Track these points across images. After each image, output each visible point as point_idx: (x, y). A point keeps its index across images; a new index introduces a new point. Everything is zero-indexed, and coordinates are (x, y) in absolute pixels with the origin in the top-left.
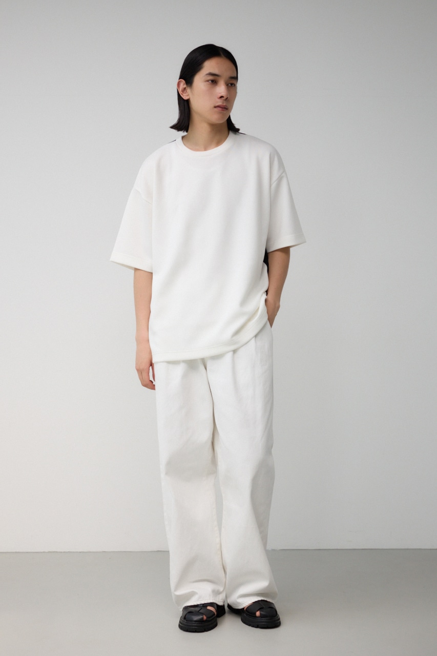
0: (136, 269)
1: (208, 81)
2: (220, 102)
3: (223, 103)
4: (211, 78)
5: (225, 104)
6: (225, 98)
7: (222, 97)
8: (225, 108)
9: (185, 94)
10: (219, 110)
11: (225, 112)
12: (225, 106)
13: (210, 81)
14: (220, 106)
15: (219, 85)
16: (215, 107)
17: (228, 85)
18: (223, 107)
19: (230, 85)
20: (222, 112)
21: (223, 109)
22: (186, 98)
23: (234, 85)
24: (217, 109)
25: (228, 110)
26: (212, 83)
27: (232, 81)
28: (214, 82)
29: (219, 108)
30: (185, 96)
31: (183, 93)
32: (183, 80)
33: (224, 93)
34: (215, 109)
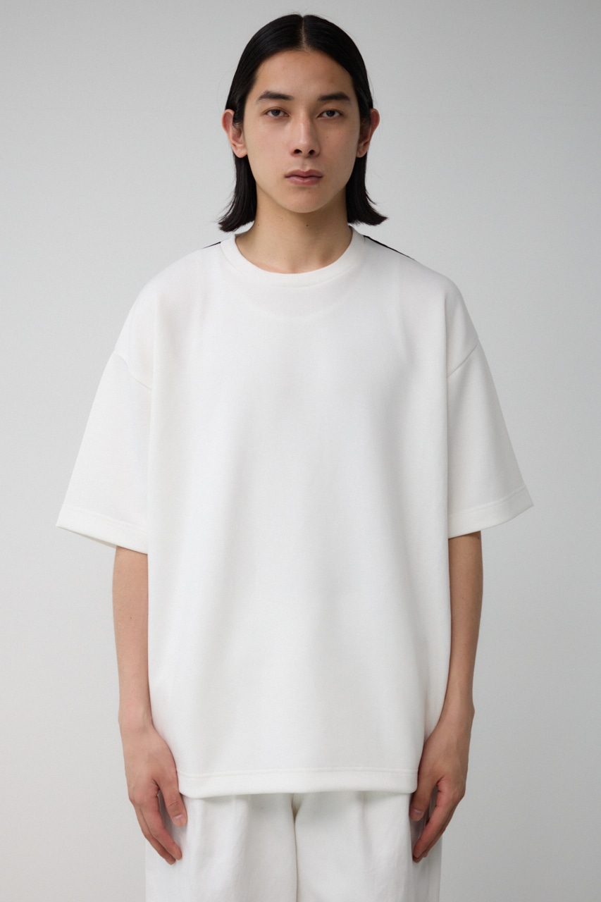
0: (119, 548)
1: (266, 113)
2: (296, 164)
3: (303, 165)
4: (273, 104)
5: (307, 168)
6: (305, 151)
7: (297, 152)
8: (312, 177)
9: (239, 145)
10: (296, 183)
11: (315, 186)
12: (310, 171)
13: (270, 114)
14: (297, 174)
15: (293, 120)
16: (287, 177)
17: (321, 115)
18: (305, 175)
19: (325, 115)
20: (306, 186)
21: (307, 181)
22: (241, 154)
23: (341, 114)
24: (292, 182)
25: (324, 178)
26: (277, 117)
27: (331, 106)
28: (281, 114)
29: (295, 179)
30: (239, 150)
31: (237, 141)
32: (231, 112)
33: (302, 141)
34: (287, 181)
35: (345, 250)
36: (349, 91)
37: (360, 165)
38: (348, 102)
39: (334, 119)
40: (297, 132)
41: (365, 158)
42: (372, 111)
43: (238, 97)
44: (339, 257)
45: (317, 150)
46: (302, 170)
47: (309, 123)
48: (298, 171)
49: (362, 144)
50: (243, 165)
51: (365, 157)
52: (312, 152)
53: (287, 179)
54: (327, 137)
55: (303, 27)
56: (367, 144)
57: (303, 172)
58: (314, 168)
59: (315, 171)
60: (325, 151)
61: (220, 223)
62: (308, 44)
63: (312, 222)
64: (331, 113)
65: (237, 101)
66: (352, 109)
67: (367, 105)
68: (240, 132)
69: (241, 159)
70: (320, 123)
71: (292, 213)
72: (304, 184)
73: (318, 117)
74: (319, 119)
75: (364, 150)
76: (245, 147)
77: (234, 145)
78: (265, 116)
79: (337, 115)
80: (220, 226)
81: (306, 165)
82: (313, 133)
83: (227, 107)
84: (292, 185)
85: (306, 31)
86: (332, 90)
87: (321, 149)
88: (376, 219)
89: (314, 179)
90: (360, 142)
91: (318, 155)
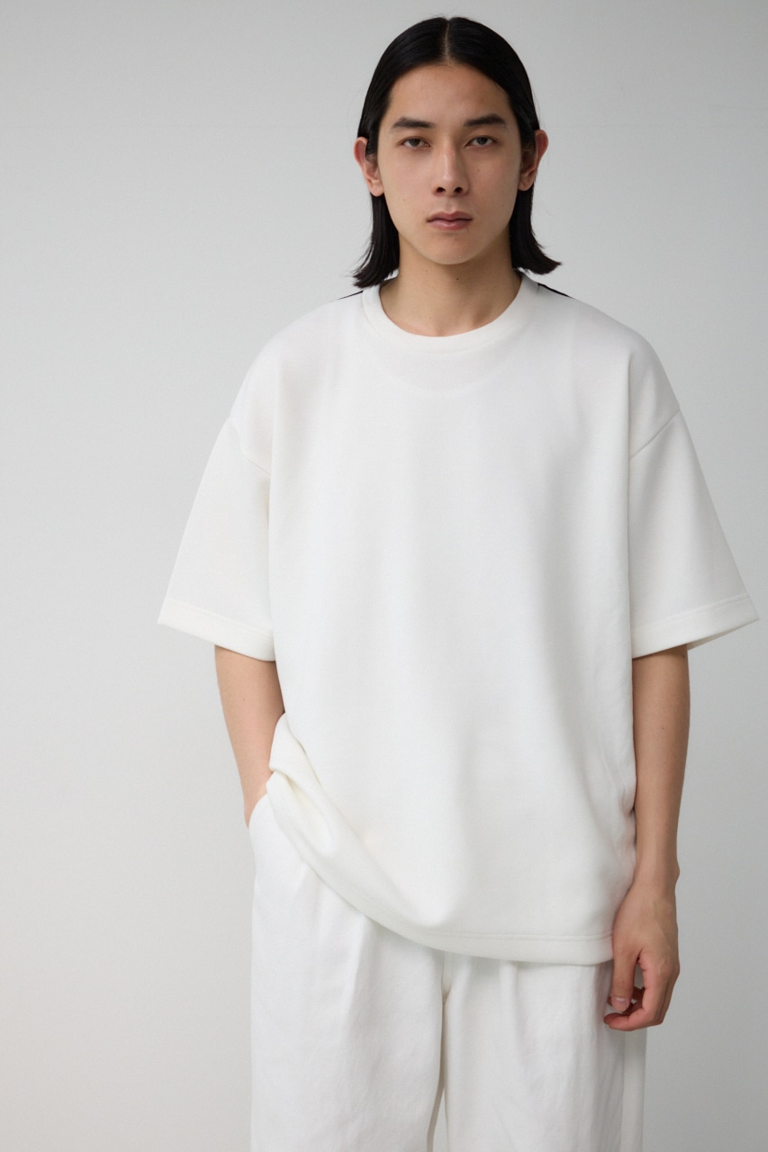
1: (403, 143)
2: (440, 206)
3: (448, 206)
4: (410, 133)
5: (453, 210)
6: (449, 189)
7: (440, 190)
8: (461, 220)
9: (374, 181)
10: (440, 227)
11: (463, 231)
12: (456, 213)
13: (408, 144)
14: (441, 217)
15: (435, 150)
16: (429, 221)
17: (469, 143)
18: (450, 219)
19: (475, 143)
20: (452, 231)
21: (453, 225)
22: (377, 194)
23: (495, 141)
24: (435, 227)
25: (474, 221)
26: (415, 148)
27: (481, 132)
28: (421, 144)
29: (438, 223)
30: (375, 187)
31: (372, 176)
32: (364, 141)
33: (446, 178)
34: (430, 227)
35: (509, 304)
36: (504, 111)
37: (524, 201)
38: (503, 125)
39: (487, 147)
40: (439, 166)
41: (530, 193)
42: (537, 133)
43: (371, 123)
44: (500, 314)
45: (465, 188)
46: (446, 212)
47: (454, 155)
48: (442, 213)
49: (527, 174)
50: (380, 204)
51: (531, 190)
52: (458, 190)
53: (429, 224)
54: (478, 171)
55: (447, 34)
56: (533, 174)
57: (448, 215)
58: (461, 210)
59: (462, 213)
60: (476, 189)
61: (355, 277)
62: (452, 57)
63: (464, 274)
64: (483, 140)
65: (369, 128)
66: (510, 134)
67: (530, 126)
68: (375, 164)
69: (378, 198)
70: (468, 153)
71: (437, 265)
72: (452, 228)
73: (467, 145)
74: (468, 148)
75: (529, 181)
76: (381, 183)
77: (370, 181)
78: (402, 147)
79: (489, 142)
80: (355, 280)
81: (451, 206)
82: (460, 167)
83: (359, 135)
84: (436, 230)
85: (450, 39)
86: (483, 113)
87: (470, 185)
88: (547, 265)
89: (461, 223)
90: (522, 171)
91: (467, 193)
